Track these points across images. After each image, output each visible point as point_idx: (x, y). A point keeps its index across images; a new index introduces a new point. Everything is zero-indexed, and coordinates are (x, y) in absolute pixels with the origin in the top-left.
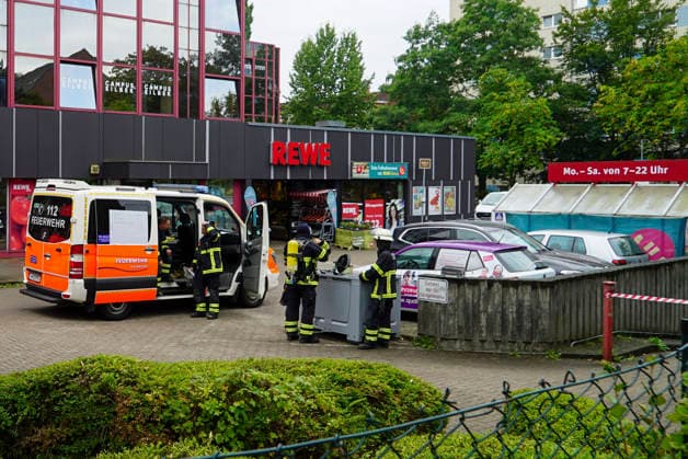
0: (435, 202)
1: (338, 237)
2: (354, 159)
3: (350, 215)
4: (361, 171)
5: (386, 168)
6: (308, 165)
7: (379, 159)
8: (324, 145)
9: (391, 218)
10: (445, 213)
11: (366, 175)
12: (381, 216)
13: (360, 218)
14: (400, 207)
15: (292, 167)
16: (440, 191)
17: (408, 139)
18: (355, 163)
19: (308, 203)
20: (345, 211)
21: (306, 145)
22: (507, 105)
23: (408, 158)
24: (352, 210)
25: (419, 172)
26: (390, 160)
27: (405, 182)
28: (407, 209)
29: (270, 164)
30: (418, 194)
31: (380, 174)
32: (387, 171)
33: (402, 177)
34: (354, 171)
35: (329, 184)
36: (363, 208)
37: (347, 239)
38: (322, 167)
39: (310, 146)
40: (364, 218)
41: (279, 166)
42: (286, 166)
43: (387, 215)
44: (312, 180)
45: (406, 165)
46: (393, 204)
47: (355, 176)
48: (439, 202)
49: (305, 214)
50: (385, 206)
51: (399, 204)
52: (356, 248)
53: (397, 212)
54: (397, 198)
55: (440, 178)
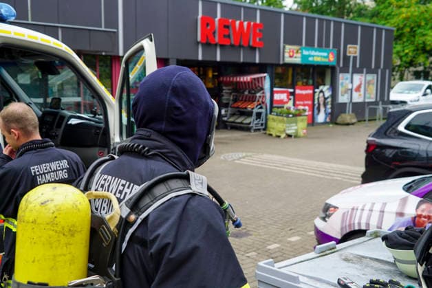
0: (358, 89)
1: (270, 124)
2: (286, 42)
3: (281, 102)
4: (293, 55)
5: (317, 53)
6: (240, 46)
7: (310, 44)
8: (256, 25)
9: (319, 104)
10: (367, 100)
11: (297, 60)
12: (310, 102)
13: (290, 104)
14: (328, 94)
15: (222, 46)
16: (363, 79)
17: (338, 24)
18: (288, 47)
19: (238, 88)
20: (277, 97)
21: (238, 23)
22: (404, 10)
23: (337, 45)
24: (283, 97)
25: (346, 59)
26: (320, 45)
27: (333, 68)
28: (334, 95)
29: (198, 43)
30: (344, 80)
31: (311, 59)
32: (318, 56)
33: (331, 64)
34: (287, 55)
35: (261, 68)
36: (293, 94)
37: (280, 126)
38: (253, 49)
39: (241, 24)
40: (294, 104)
41: (208, 45)
42: (216, 45)
43: (316, 102)
44: (243, 63)
45: (335, 51)
46: (321, 91)
47: (288, 60)
48: (362, 89)
49: (235, 101)
50: (314, 93)
51: (326, 90)
52: (289, 136)
53: (325, 99)
54: (324, 85)
55: (364, 66)
